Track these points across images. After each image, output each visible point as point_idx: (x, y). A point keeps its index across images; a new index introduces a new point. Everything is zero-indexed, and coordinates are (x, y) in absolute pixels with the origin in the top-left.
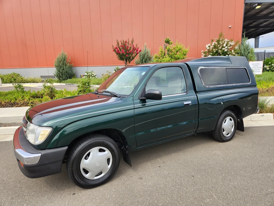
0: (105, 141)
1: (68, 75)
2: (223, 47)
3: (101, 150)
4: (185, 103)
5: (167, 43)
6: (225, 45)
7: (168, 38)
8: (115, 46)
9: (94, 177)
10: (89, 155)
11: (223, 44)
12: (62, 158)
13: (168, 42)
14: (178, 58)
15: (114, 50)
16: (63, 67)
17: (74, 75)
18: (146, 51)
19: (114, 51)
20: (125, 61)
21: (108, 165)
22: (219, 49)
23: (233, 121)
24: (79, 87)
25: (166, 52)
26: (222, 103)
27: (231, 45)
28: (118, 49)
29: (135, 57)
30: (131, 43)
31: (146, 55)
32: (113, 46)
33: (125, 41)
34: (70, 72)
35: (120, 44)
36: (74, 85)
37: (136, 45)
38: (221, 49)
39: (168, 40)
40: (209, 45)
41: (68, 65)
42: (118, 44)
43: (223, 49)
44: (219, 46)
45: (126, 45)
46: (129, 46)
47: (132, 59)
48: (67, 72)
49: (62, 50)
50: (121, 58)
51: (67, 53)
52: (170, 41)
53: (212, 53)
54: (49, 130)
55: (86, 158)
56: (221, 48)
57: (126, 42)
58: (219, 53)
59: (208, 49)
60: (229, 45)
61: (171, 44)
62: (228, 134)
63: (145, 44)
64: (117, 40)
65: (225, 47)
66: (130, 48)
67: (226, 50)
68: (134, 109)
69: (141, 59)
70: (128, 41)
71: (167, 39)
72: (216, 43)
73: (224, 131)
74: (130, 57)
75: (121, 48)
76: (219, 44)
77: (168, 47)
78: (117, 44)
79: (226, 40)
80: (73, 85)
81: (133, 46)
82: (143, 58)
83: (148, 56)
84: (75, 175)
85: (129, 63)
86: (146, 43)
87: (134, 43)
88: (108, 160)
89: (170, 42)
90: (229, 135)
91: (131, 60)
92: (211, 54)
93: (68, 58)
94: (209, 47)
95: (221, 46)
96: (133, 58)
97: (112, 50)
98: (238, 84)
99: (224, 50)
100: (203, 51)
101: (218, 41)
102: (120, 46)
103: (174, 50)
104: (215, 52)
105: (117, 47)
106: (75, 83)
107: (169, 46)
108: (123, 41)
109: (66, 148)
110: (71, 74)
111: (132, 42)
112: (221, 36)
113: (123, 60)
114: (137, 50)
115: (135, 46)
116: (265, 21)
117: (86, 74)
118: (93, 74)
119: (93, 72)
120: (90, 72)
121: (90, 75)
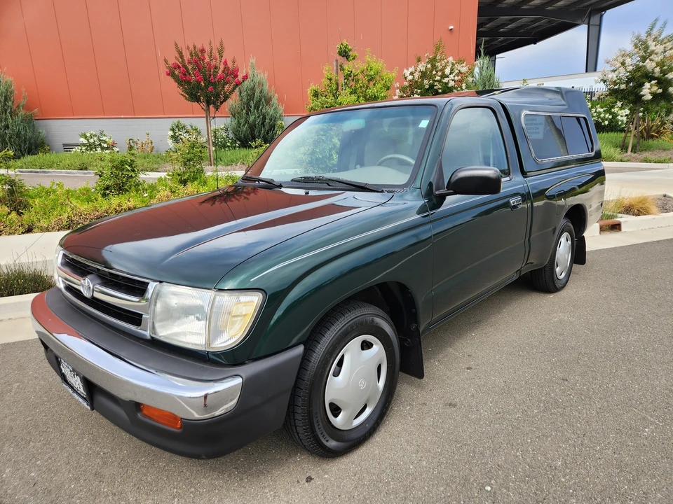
1: (23, 145)
2: (444, 76)
5: (343, 56)
6: (447, 71)
7: (345, 43)
8: (172, 60)
9: (352, 422)
10: (340, 364)
11: (445, 67)
12: (291, 382)
13: (344, 54)
14: (375, 97)
15: (171, 74)
16: (6, 119)
17: (43, 143)
18: (256, 80)
19: (168, 75)
20: (204, 105)
21: (379, 381)
22: (436, 81)
23: (569, 242)
25: (342, 81)
27: (460, 73)
28: (183, 69)
29: (230, 93)
30: (218, 56)
31: (258, 91)
32: (166, 61)
33: (199, 46)
34: (29, 134)
35: (187, 56)
36: (49, 172)
37: (234, 62)
38: (440, 81)
39: (346, 48)
40: (412, 69)
41: (22, 113)
42: (182, 57)
43: (445, 80)
44: (434, 72)
45: (203, 60)
46: (213, 63)
47: (225, 101)
48: (18, 135)
50: (194, 97)
51: (11, 79)
52: (350, 50)
53: (419, 91)
55: (336, 374)
56: (439, 78)
57: (203, 51)
58: (436, 90)
59: (410, 81)
60: (457, 71)
63: (253, 60)
64: (176, 45)
65: (448, 77)
66: (217, 68)
67: (452, 84)
69: (245, 99)
70: (207, 49)
71: (342, 45)
72: (429, 66)
73: (557, 265)
74: (217, 95)
75: (190, 67)
76: (434, 67)
77: (346, 67)
78: (178, 56)
79: (451, 59)
80: (45, 172)
81: (225, 63)
82: (251, 96)
83: (261, 92)
85: (216, 110)
86: (253, 57)
87: (224, 55)
88: (379, 368)
89: (350, 53)
90: (564, 274)
91: (222, 103)
92: (417, 92)
93: (16, 92)
94: (412, 74)
95: (440, 74)
96: (226, 98)
97: (164, 70)
99: (447, 84)
100: (398, 85)
101: (433, 61)
102: (186, 62)
103: (360, 76)
104: (427, 87)
105: (178, 63)
106: (51, 167)
107: (348, 66)
108: (195, 47)
109: (300, 349)
110: (32, 140)
111: (221, 53)
112: (438, 49)
113: (198, 100)
114: (236, 76)
115: (230, 65)
116: (512, 21)
117: (83, 140)
118: (105, 142)
119: (105, 135)
120: (95, 136)
121: (94, 143)
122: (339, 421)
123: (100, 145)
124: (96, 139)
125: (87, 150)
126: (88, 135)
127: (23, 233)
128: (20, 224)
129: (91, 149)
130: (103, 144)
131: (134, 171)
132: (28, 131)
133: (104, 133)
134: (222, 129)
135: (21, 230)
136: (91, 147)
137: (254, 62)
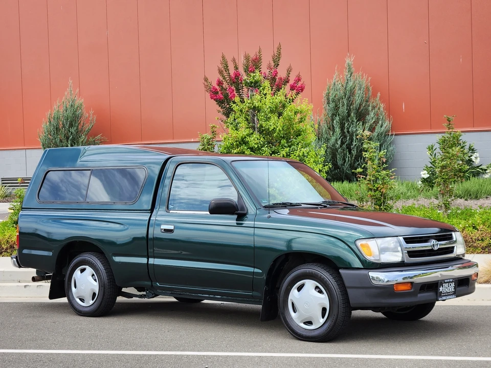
41: (83, 139)
49: (68, 90)
63: (349, 61)
108: (247, 58)
111: (276, 61)
137: (351, 63)
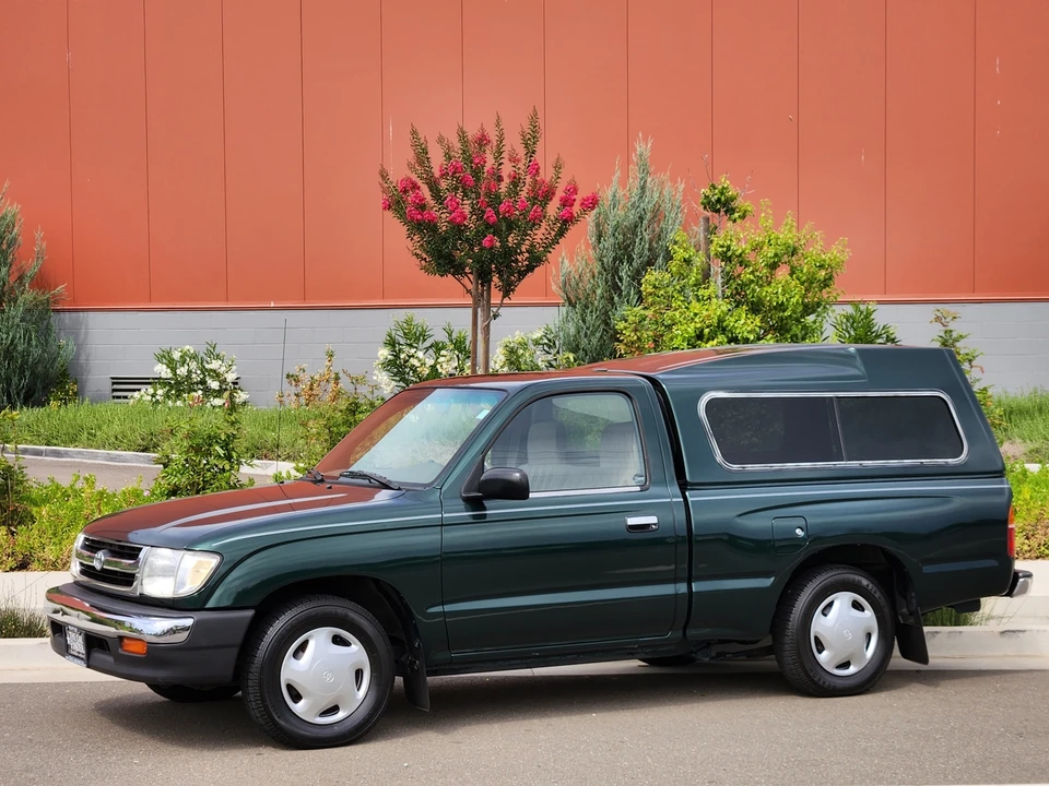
0: (352, 615)
1: (15, 380)
3: (338, 640)
4: (632, 521)
5: (718, 211)
7: (724, 181)
8: (399, 172)
9: (315, 717)
10: (303, 647)
12: (238, 638)
13: (719, 207)
15: (394, 204)
17: (64, 374)
18: (647, 204)
19: (388, 207)
20: (470, 282)
21: (358, 690)
23: (869, 613)
24: (166, 466)
25: (716, 266)
26: (798, 531)
28: (426, 192)
29: (548, 247)
30: (521, 151)
31: (646, 234)
32: (384, 176)
33: (472, 132)
34: (36, 352)
35: (437, 160)
36: (66, 454)
39: (722, 194)
41: (28, 296)
42: (422, 156)
45: (481, 164)
46: (507, 169)
47: (530, 269)
50: (446, 261)
51: (16, 209)
52: (733, 199)
54: (212, 562)
55: (296, 655)
57: (482, 141)
61: (743, 217)
62: (846, 665)
63: (642, 148)
64: (414, 133)
66: (516, 182)
68: (442, 525)
69: (608, 260)
70: (494, 138)
71: (714, 187)
73: (821, 649)
74: (509, 254)
75: (444, 184)
78: (410, 156)
80: (57, 454)
81: (534, 169)
82: (624, 252)
83: (658, 237)
84: (266, 695)
85: (506, 294)
86: (645, 140)
87: (539, 147)
88: (359, 674)
89: (733, 205)
90: (852, 670)
91: (522, 274)
96: (535, 261)
97: (379, 199)
98: (894, 463)
102: (437, 174)
103: (753, 258)
105: (414, 178)
106: (73, 440)
108: (462, 135)
109: (250, 613)
110: (39, 369)
111: (530, 143)
113: (457, 269)
114: (566, 202)
115: (548, 174)
117: (163, 371)
118: (216, 375)
119: (218, 357)
120: (194, 357)
121: (189, 377)
122: (299, 708)
123: (203, 382)
124: (193, 365)
125: (167, 396)
126: (176, 355)
127: (12, 570)
128: (10, 551)
129: (178, 396)
130: (209, 381)
131: (229, 458)
132: (34, 343)
133: (217, 351)
134: (536, 343)
135: (11, 562)
136: (178, 387)
137: (647, 154)
